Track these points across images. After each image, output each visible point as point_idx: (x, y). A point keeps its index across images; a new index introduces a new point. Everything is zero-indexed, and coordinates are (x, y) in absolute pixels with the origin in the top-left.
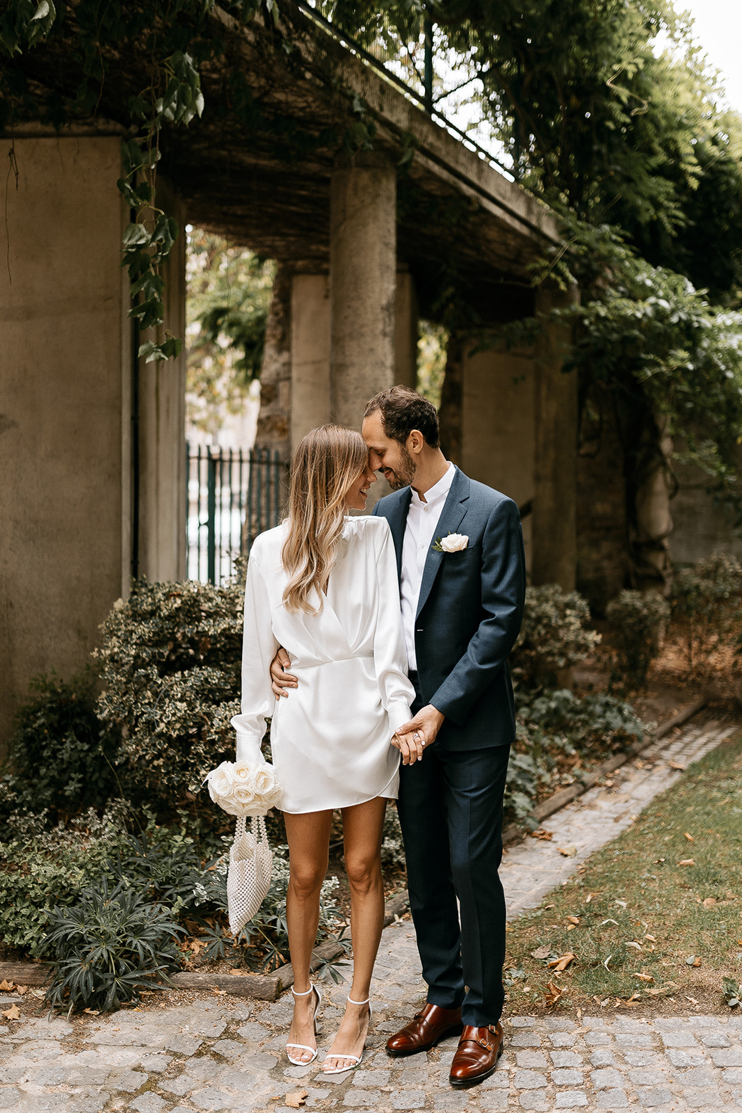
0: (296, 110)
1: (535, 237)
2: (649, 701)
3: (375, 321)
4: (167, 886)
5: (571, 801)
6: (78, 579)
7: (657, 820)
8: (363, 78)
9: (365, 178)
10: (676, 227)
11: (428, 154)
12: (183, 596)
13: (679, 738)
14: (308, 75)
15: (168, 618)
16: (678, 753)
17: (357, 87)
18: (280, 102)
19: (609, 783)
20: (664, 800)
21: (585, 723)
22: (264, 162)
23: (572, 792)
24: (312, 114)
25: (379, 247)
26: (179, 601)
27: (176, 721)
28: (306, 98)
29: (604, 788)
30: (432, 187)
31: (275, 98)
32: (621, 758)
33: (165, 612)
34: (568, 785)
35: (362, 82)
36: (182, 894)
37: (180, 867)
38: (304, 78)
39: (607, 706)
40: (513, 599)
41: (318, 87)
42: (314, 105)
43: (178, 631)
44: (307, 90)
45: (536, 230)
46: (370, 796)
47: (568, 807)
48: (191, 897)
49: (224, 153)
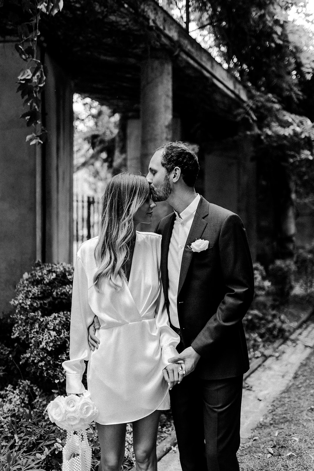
0: (121, 27)
1: (237, 99)
2: (290, 310)
3: (162, 133)
4: (40, 441)
5: (260, 366)
6: (15, 260)
7: (304, 378)
8: (155, 12)
9: (156, 63)
10: (298, 99)
11: (188, 54)
12: (57, 272)
13: (306, 328)
14: (126, 6)
15: (48, 284)
16: (307, 336)
17: (152, 16)
18: (113, 22)
19: (277, 354)
20: (305, 365)
21: (264, 325)
22: (108, 59)
23: (259, 361)
24: (129, 29)
25: (164, 97)
26: (54, 275)
27: (50, 342)
28: (126, 19)
29: (274, 358)
30: (190, 72)
31: (109, 18)
32: (281, 341)
33: (47, 281)
34: (258, 358)
35: (155, 14)
36: (49, 446)
37: (49, 428)
38: (124, 7)
39: (274, 316)
40: (245, 281)
41: (131, 13)
42: (130, 23)
43: (54, 291)
44: (125, 14)
45: (238, 96)
46: (152, 410)
47: (259, 369)
48: (52, 448)
49: (89, 53)
